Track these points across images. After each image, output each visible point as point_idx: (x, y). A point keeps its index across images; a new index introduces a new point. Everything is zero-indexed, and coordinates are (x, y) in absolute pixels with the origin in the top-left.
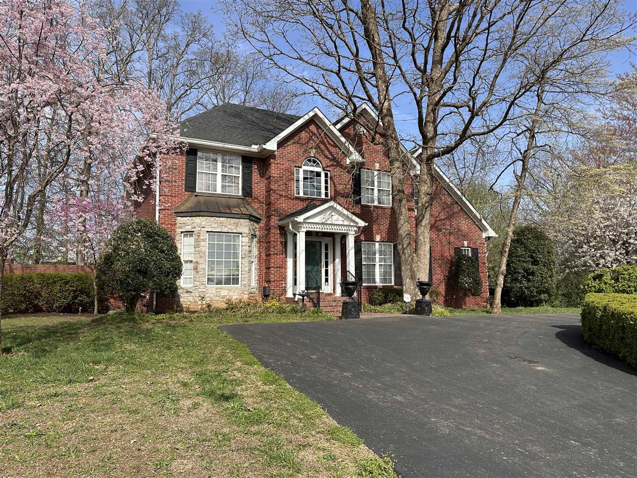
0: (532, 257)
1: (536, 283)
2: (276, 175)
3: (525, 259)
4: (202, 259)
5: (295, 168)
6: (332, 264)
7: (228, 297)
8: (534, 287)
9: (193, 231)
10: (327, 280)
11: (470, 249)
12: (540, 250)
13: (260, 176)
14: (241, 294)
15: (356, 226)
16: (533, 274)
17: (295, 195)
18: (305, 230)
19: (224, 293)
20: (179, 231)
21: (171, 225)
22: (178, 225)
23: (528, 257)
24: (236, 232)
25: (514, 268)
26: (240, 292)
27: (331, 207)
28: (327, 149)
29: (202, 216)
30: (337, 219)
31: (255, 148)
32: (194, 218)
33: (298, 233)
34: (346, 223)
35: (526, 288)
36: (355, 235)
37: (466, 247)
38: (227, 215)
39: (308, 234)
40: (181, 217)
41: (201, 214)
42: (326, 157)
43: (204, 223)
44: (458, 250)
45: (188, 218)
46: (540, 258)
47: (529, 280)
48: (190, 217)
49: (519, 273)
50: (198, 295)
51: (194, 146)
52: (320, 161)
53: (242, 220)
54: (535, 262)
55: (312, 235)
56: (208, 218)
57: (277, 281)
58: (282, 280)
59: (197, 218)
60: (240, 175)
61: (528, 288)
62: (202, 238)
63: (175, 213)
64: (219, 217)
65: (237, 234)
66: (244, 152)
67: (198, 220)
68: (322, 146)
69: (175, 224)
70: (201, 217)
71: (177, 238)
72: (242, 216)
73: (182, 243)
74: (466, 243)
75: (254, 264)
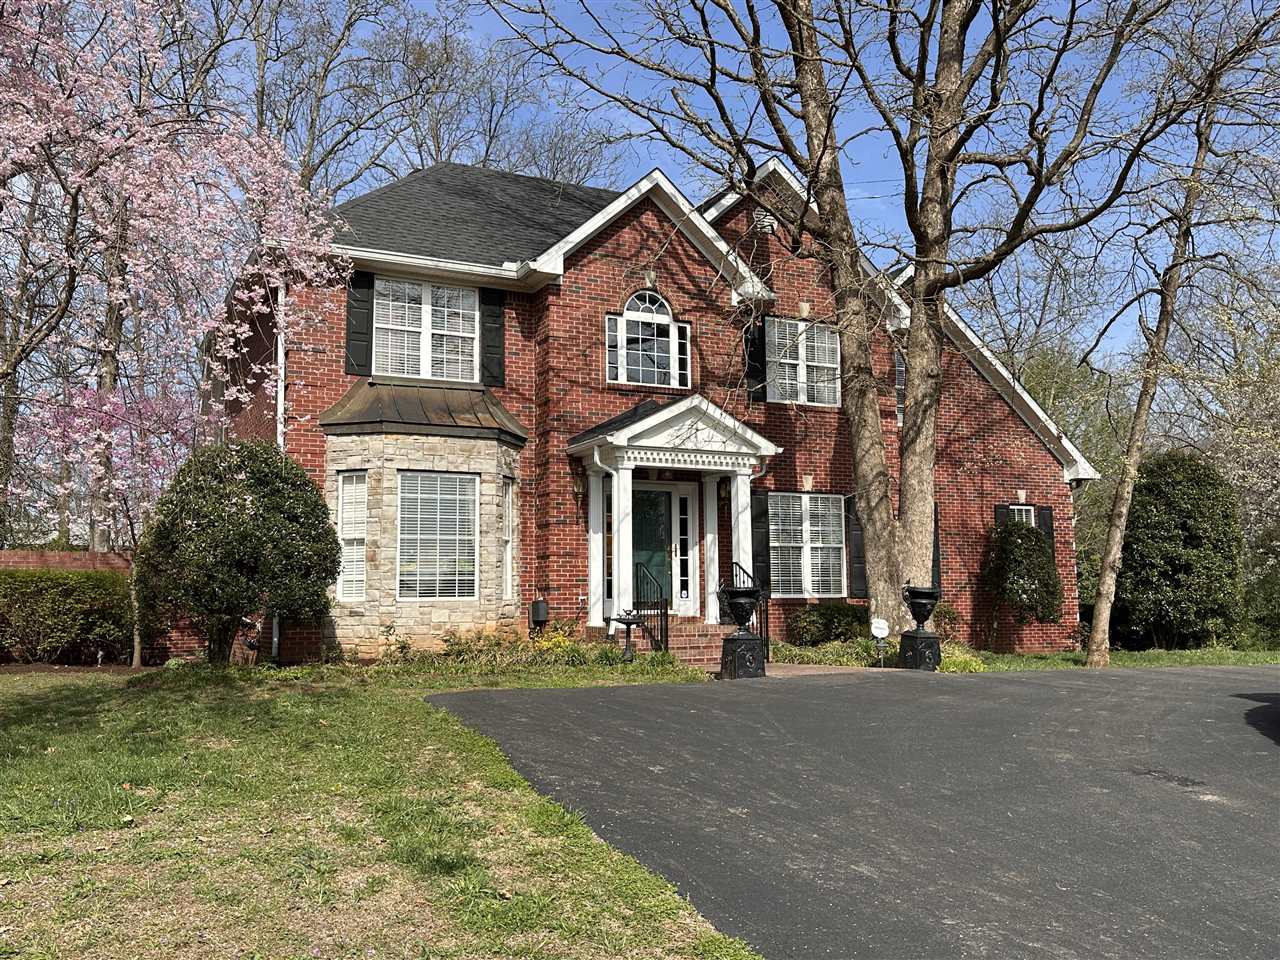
0: (1184, 527)
1: (1196, 590)
2: (561, 334)
3: (1168, 531)
4: (386, 535)
5: (607, 317)
6: (697, 547)
7: (448, 627)
8: (1191, 602)
9: (366, 470)
10: (684, 586)
11: (1032, 508)
12: (1204, 510)
13: (524, 337)
14: (480, 618)
15: (754, 456)
16: (1187, 568)
17: (608, 381)
18: (632, 465)
19: (439, 616)
20: (331, 468)
21: (314, 454)
22: (329, 455)
23: (1176, 527)
24: (466, 470)
25: (1141, 555)
26: (478, 614)
27: (694, 411)
28: (684, 268)
29: (387, 433)
30: (708, 438)
31: (510, 269)
32: (367, 438)
33: (614, 473)
34: (732, 447)
35: (1170, 603)
36: (752, 477)
37: (1022, 505)
38: (445, 431)
39: (639, 473)
40: (338, 435)
41: (385, 427)
42: (681, 288)
43: (390, 450)
44: (1002, 513)
45: (354, 437)
46: (1205, 530)
47: (1177, 585)
48: (358, 434)
49: (1153, 566)
50: (378, 622)
51: (367, 266)
52: (667, 299)
53: (481, 443)
54: (1192, 540)
55: (647, 478)
56: (400, 436)
57: (565, 587)
58: (577, 586)
59: (375, 437)
60: (477, 335)
61: (1175, 603)
62: (385, 484)
63: (322, 425)
64: (427, 435)
65: (469, 477)
66: (486, 279)
67: (375, 443)
68: (672, 264)
69: (325, 452)
70: (384, 436)
71: (327, 485)
72: (480, 433)
73: (340, 498)
74: (1022, 495)
75: (509, 546)
